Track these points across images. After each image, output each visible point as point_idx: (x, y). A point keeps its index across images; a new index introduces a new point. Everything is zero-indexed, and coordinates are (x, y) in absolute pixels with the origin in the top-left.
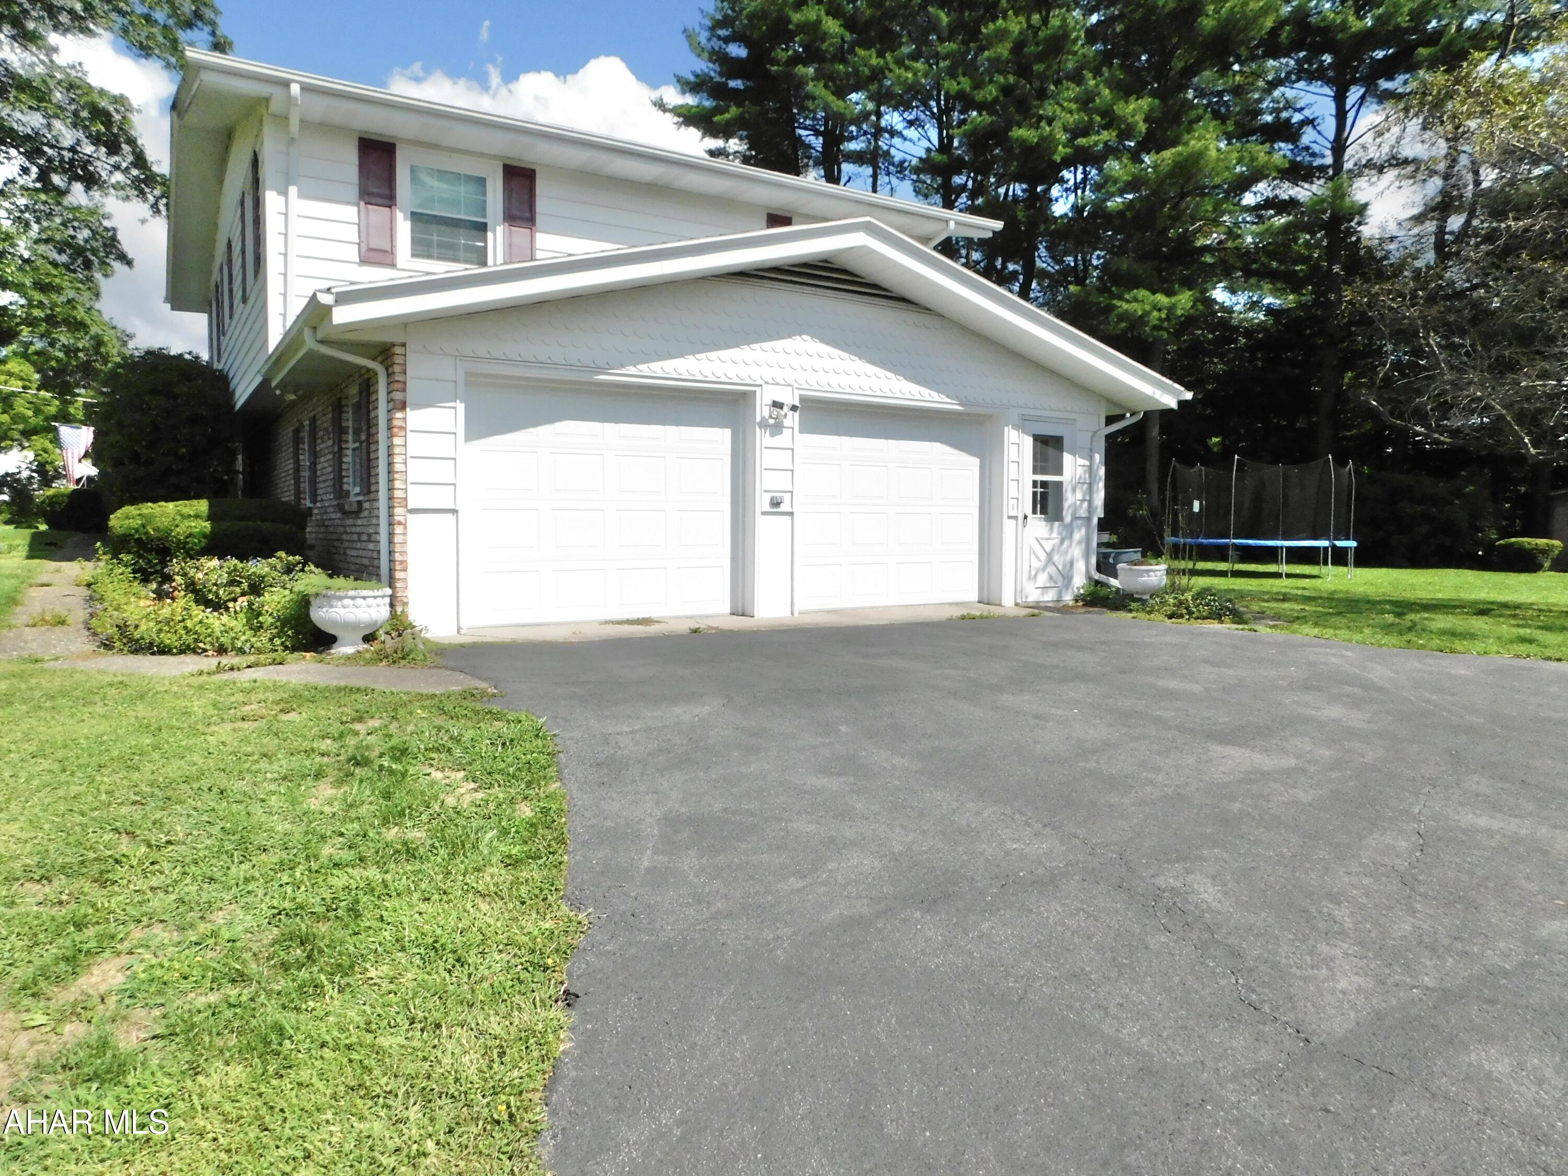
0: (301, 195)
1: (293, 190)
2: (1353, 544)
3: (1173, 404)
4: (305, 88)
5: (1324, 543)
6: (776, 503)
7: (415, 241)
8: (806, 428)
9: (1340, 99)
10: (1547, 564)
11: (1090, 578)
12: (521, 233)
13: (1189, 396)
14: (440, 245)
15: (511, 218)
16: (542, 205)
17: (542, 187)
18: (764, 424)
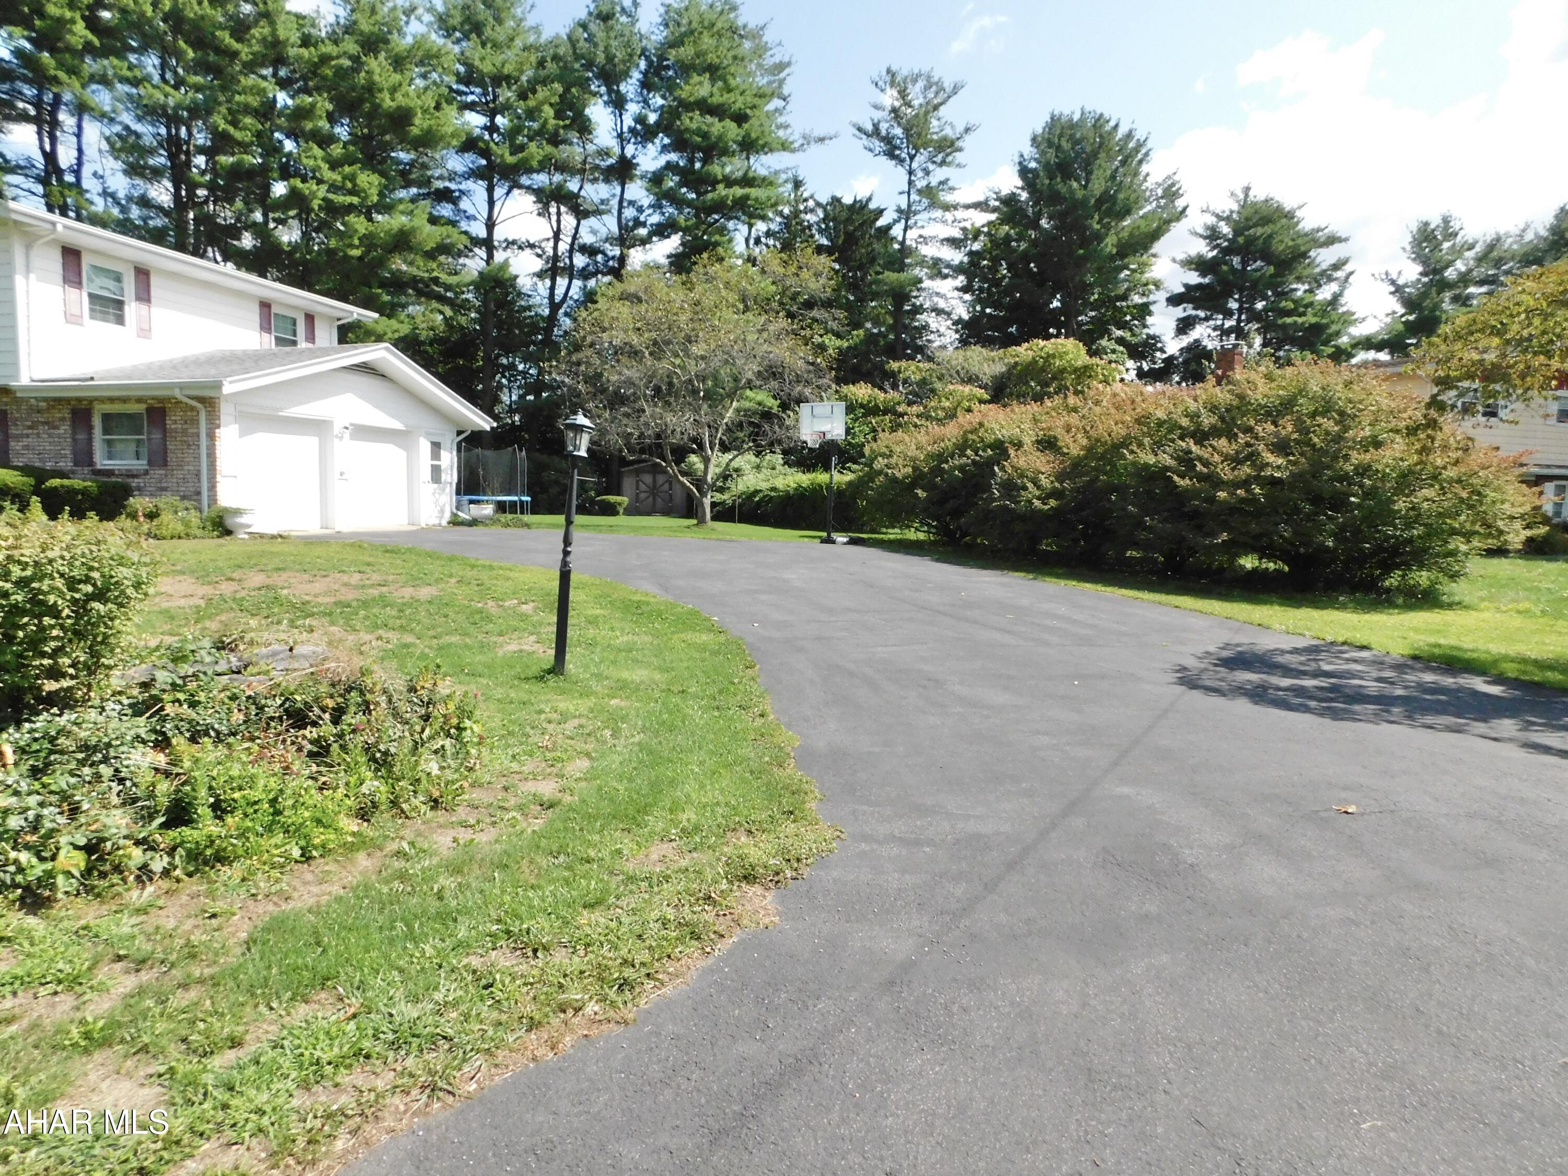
0: (38, 280)
1: (32, 276)
2: (529, 499)
3: (488, 429)
4: (65, 227)
5: (515, 498)
6: (342, 474)
7: (91, 310)
8: (353, 437)
9: (490, 190)
10: (621, 511)
11: (452, 513)
12: (143, 307)
13: (495, 425)
14: (101, 312)
15: (139, 298)
16: (154, 291)
17: (154, 280)
18: (337, 436)
